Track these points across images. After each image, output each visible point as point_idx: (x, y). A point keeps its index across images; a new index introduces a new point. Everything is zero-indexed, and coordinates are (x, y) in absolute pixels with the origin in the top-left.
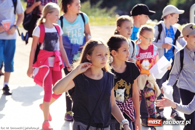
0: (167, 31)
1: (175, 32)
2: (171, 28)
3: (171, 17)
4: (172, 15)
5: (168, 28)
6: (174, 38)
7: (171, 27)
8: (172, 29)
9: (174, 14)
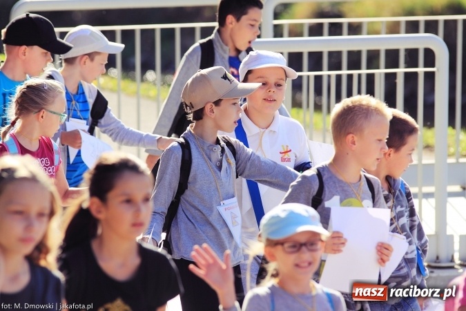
0: (69, 100)
1: (91, 101)
2: (80, 91)
3: (88, 61)
4: (91, 56)
5: (73, 90)
6: (90, 119)
7: (80, 86)
8: (83, 93)
9: (97, 53)
